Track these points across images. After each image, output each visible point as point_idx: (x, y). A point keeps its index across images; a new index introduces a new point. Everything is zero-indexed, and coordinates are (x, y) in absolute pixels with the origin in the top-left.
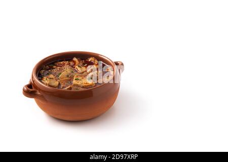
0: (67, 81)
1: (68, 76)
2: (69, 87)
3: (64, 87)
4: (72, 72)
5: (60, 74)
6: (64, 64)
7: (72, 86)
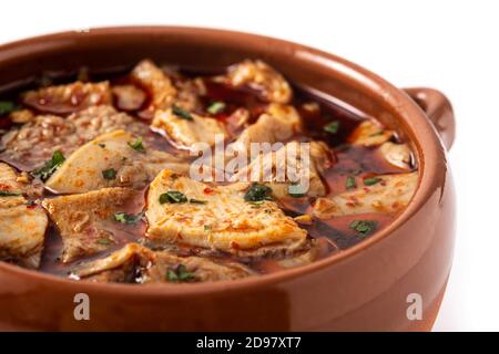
0: (105, 209)
1: (109, 175)
2: (123, 254)
3: (82, 256)
4: (139, 148)
5: (59, 159)
6: (82, 102)
7: (141, 248)
